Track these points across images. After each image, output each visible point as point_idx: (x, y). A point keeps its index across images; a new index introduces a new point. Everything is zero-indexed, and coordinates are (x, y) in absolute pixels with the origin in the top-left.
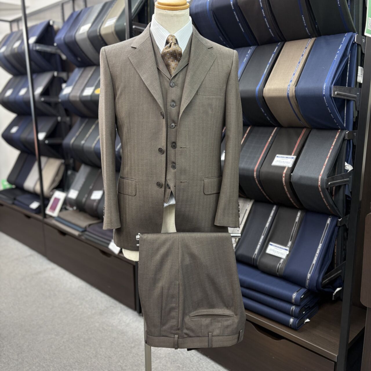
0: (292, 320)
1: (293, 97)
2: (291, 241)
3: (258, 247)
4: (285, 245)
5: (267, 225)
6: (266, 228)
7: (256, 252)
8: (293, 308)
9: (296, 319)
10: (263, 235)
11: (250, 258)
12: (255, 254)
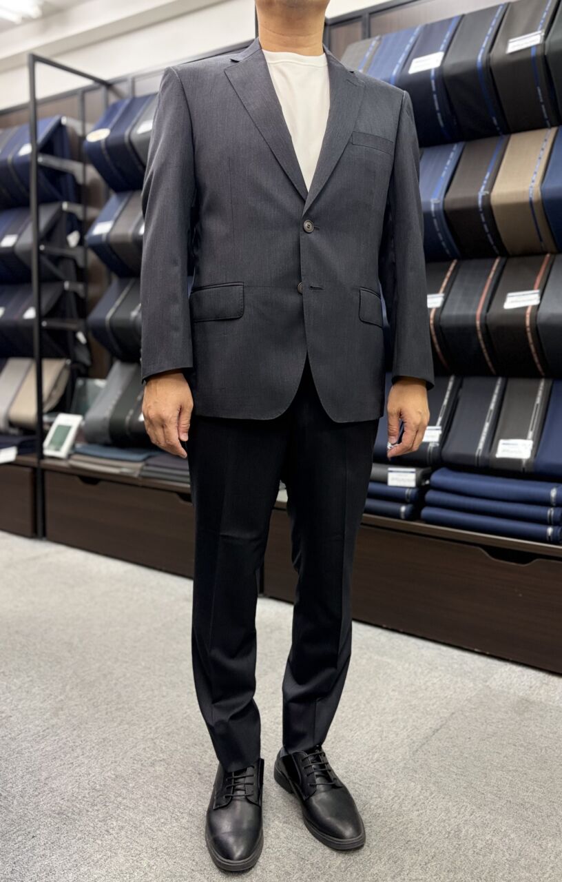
0: (550, 530)
1: (538, 202)
2: (532, 430)
3: (483, 439)
4: (524, 437)
5: (492, 406)
6: (491, 411)
7: (481, 446)
8: (551, 512)
9: (556, 527)
10: (488, 421)
11: (473, 457)
12: (480, 450)
